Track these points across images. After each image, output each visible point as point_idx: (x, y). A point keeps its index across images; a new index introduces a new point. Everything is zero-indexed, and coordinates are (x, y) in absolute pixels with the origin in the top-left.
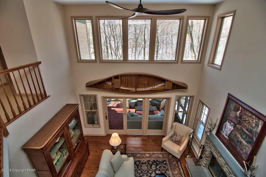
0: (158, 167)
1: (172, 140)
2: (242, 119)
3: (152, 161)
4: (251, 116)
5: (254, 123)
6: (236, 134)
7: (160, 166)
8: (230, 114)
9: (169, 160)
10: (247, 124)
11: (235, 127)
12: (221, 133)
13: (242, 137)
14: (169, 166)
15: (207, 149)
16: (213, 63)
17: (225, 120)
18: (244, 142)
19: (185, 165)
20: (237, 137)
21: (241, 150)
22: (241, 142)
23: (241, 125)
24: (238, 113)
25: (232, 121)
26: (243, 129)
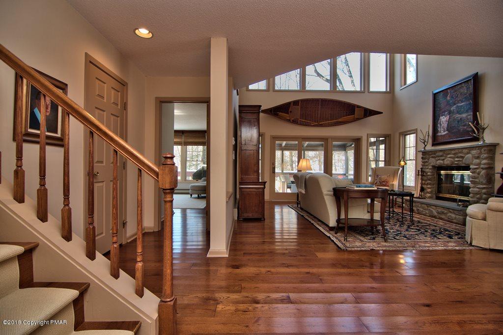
2: (454, 98)
5: (465, 89)
6: (454, 118)
8: (441, 107)
12: (438, 136)
13: (460, 114)
15: (428, 170)
18: (464, 115)
20: (456, 119)
21: (464, 126)
22: (461, 119)
23: (455, 104)
24: (448, 98)
25: (445, 112)
26: (459, 105)
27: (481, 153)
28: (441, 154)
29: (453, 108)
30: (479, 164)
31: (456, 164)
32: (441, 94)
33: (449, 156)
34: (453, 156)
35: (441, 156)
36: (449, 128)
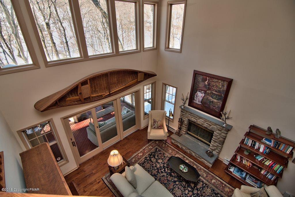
0: (156, 157)
1: (155, 128)
2: (210, 85)
3: (148, 156)
4: (217, 81)
5: (220, 85)
6: (208, 98)
7: (157, 155)
8: (199, 85)
9: (159, 146)
10: (215, 88)
11: (205, 92)
12: (194, 102)
13: (213, 98)
14: (162, 150)
15: (185, 120)
16: (168, 48)
17: (196, 91)
18: (215, 101)
19: (171, 141)
20: (209, 100)
21: (214, 106)
22: (212, 101)
23: (210, 90)
24: (206, 83)
25: (202, 90)
26: (213, 92)
27: (222, 129)
29: (209, 92)
30: (220, 134)
31: (205, 126)
32: (201, 77)
34: (204, 121)
35: (196, 118)
36: (203, 102)
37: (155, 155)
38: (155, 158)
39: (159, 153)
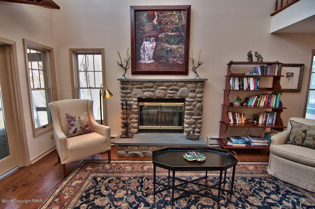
0: (105, 192)
1: (75, 132)
2: (162, 24)
4: (171, 15)
5: (176, 18)
6: (162, 46)
7: (103, 188)
8: (144, 30)
10: (170, 25)
11: (157, 39)
13: (170, 44)
15: (132, 102)
17: (141, 42)
18: (174, 47)
20: (165, 49)
21: (174, 58)
22: (171, 50)
23: (163, 32)
24: (155, 21)
25: (150, 37)
26: (169, 34)
27: (196, 87)
28: (151, 84)
29: (162, 35)
30: (194, 97)
31: (169, 96)
32: (145, 14)
33: (161, 88)
34: (165, 88)
35: (152, 87)
36: (156, 57)
37: (100, 190)
38: (102, 195)
39: (106, 181)
